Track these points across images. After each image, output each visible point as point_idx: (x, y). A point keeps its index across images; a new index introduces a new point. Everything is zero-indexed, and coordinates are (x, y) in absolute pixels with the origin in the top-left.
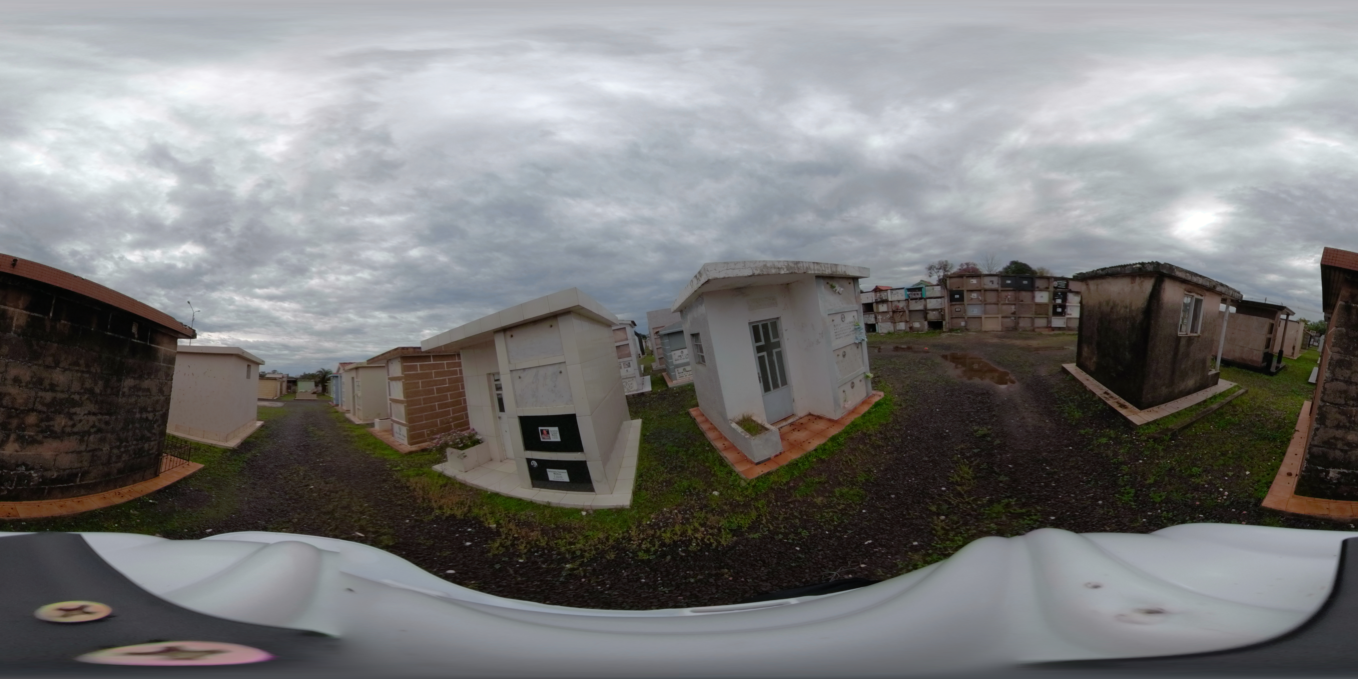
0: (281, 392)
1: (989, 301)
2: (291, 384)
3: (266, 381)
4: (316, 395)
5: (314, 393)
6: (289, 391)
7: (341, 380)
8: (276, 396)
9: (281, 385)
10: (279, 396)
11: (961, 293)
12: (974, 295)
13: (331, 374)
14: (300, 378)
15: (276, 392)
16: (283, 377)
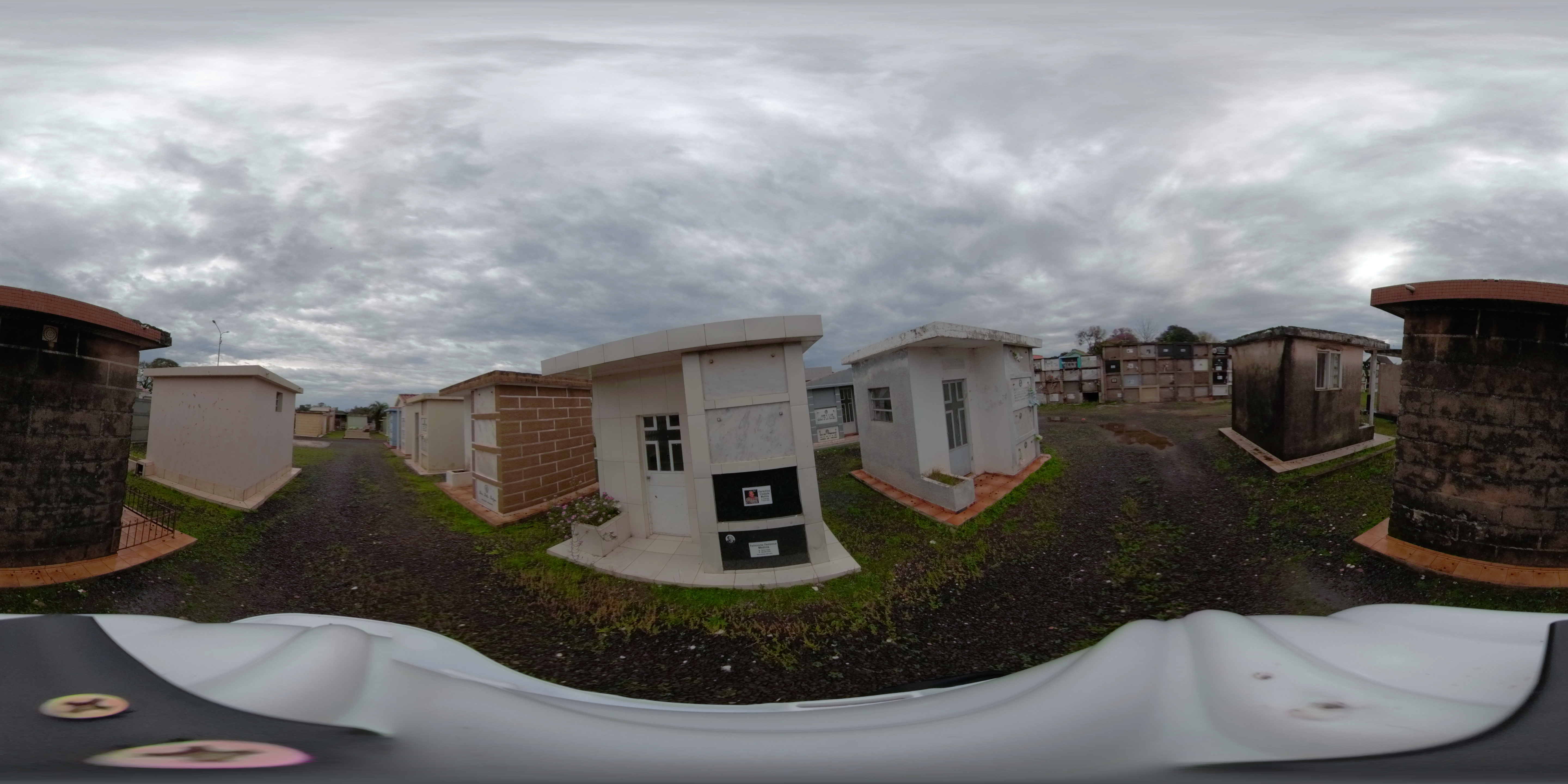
0: (328, 429)
1: (1146, 371)
2: (340, 420)
3: (309, 415)
4: (368, 433)
5: (367, 431)
6: (338, 427)
7: (400, 416)
8: (321, 434)
9: (328, 421)
10: (325, 434)
11: (1117, 363)
12: (1131, 365)
13: (386, 408)
14: (350, 413)
15: (322, 428)
16: (330, 411)
